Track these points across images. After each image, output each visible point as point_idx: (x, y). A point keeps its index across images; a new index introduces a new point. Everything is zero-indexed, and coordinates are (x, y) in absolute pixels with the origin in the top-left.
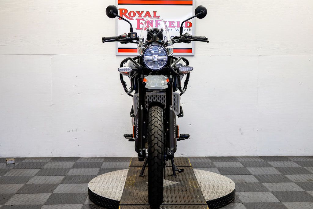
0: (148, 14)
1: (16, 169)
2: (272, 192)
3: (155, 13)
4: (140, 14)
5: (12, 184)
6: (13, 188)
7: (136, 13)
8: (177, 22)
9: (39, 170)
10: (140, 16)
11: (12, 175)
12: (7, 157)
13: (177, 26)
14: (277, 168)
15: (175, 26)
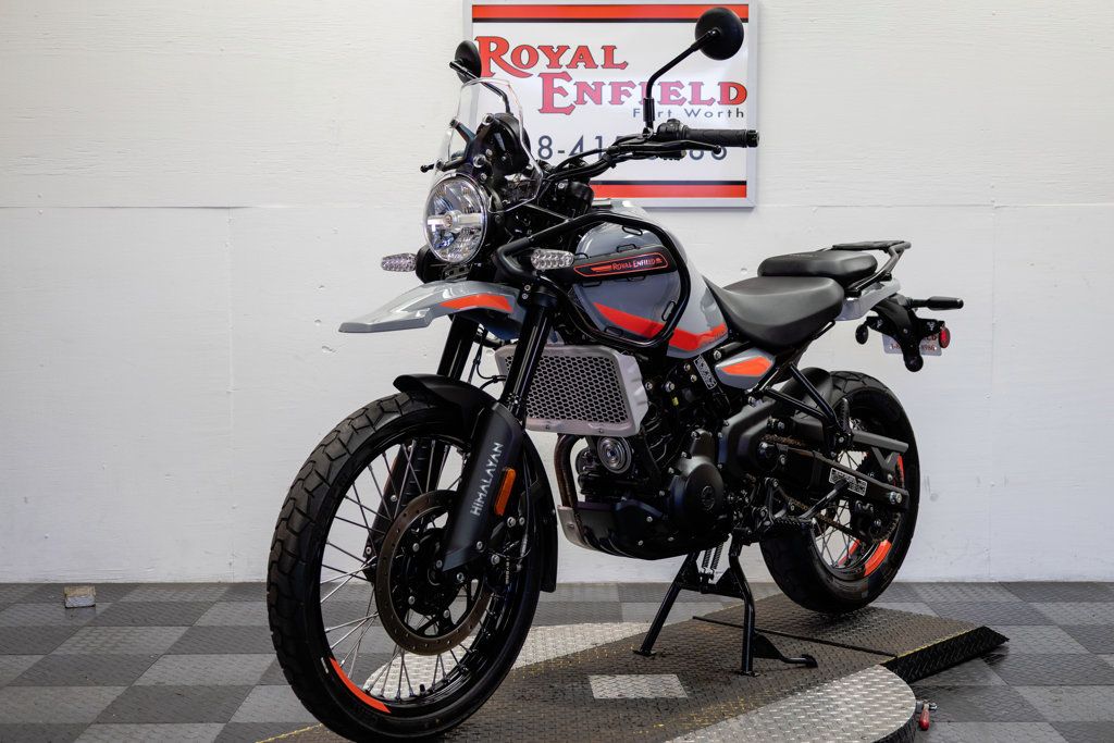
0: (583, 55)
1: (101, 629)
2: (1057, 726)
3: (609, 51)
4: (554, 54)
5: (81, 684)
6: (83, 702)
7: (539, 51)
8: (690, 84)
9: (183, 630)
10: (554, 63)
11: (84, 649)
12: (70, 581)
13: (689, 99)
14: (1069, 629)
15: (684, 100)
